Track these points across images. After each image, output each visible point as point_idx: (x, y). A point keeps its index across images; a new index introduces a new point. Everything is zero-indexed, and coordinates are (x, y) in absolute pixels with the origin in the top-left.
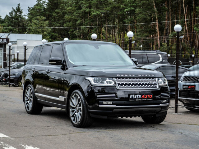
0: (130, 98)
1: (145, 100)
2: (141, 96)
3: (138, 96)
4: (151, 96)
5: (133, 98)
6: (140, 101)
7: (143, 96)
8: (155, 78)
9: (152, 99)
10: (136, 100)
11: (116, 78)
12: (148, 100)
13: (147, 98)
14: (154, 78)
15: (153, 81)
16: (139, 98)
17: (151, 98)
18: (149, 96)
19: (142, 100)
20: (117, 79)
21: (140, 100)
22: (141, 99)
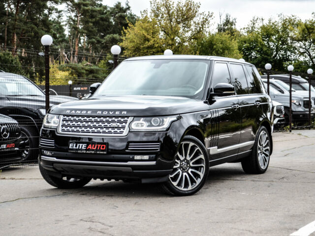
0: (70, 147)
1: (93, 152)
2: (87, 146)
3: (82, 146)
4: (103, 147)
5: (74, 148)
6: (83, 153)
7: (90, 145)
8: (128, 117)
9: (105, 153)
10: (79, 151)
11: (64, 115)
12: (98, 152)
13: (97, 150)
14: (126, 117)
15: (121, 122)
16: (83, 148)
17: (102, 151)
18: (100, 146)
19: (87, 152)
20: (65, 117)
21: (85, 152)
22: (86, 150)
